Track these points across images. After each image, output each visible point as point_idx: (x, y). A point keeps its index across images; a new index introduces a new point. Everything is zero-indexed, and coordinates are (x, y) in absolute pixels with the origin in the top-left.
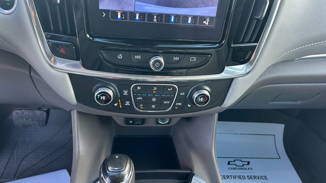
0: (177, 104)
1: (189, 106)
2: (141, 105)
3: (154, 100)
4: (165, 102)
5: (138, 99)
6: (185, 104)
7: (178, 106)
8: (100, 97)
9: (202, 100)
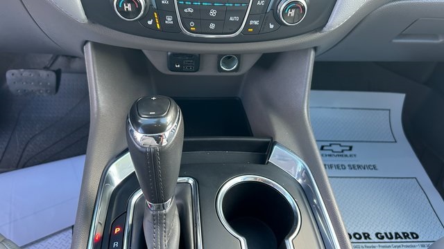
0: (251, 22)
1: (272, 26)
2: (192, 24)
3: (213, 13)
4: (231, 19)
5: (186, 11)
6: (264, 23)
7: (253, 26)
8: (123, 5)
9: (293, 15)
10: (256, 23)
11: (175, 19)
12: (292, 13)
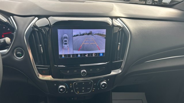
10: (94, 89)
11: (74, 91)
12: (104, 86)
